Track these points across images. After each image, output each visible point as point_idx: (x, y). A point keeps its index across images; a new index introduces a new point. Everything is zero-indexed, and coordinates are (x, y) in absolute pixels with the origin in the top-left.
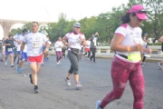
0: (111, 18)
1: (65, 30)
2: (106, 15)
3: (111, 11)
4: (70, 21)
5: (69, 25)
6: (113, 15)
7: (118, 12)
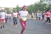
0: (34, 6)
1: (19, 10)
2: (33, 5)
3: (34, 4)
4: (20, 7)
5: (20, 8)
6: (35, 5)
7: (36, 4)
